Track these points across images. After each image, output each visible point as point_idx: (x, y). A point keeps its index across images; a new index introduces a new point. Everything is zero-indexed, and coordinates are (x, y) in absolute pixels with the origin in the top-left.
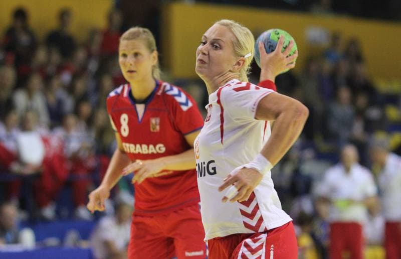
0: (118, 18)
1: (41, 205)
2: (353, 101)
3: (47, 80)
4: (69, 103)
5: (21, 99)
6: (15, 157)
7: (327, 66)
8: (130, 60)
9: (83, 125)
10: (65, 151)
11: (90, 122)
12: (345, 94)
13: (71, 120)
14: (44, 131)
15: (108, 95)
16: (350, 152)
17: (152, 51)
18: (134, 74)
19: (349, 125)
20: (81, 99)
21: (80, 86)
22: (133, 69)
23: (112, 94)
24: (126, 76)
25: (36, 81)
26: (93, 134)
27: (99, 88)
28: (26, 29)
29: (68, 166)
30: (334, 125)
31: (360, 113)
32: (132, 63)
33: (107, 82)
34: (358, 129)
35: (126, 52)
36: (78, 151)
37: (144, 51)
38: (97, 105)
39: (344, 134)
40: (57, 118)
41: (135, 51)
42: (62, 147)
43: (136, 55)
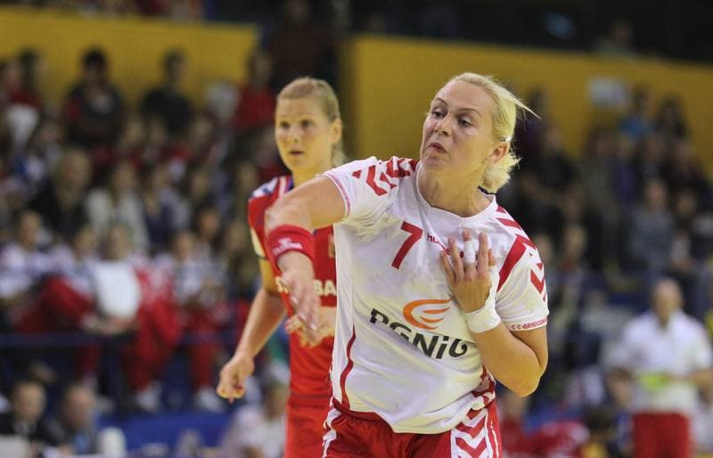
0: (264, 66)
1: (135, 387)
2: (671, 205)
3: (144, 173)
4: (181, 213)
5: (99, 205)
6: (90, 305)
7: (626, 144)
8: (295, 132)
9: (206, 249)
10: (175, 293)
11: (217, 243)
12: (656, 192)
13: (186, 242)
14: (139, 261)
15: (249, 194)
16: (668, 292)
17: (332, 119)
18: (301, 157)
19: (664, 246)
20: (201, 206)
21: (200, 183)
22: (299, 147)
23: (259, 193)
24: (287, 160)
25: (125, 175)
26: (224, 264)
27: (232, 185)
28: (104, 84)
29: (181, 320)
30: (637, 246)
31: (683, 225)
32: (298, 138)
33: (247, 175)
34: (679, 252)
35: (288, 120)
36: (198, 295)
37: (318, 118)
38: (231, 215)
39: (655, 261)
40: (161, 237)
41: (304, 117)
42: (170, 288)
43: (305, 124)
